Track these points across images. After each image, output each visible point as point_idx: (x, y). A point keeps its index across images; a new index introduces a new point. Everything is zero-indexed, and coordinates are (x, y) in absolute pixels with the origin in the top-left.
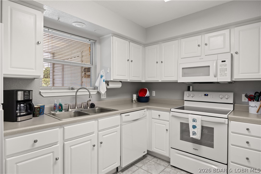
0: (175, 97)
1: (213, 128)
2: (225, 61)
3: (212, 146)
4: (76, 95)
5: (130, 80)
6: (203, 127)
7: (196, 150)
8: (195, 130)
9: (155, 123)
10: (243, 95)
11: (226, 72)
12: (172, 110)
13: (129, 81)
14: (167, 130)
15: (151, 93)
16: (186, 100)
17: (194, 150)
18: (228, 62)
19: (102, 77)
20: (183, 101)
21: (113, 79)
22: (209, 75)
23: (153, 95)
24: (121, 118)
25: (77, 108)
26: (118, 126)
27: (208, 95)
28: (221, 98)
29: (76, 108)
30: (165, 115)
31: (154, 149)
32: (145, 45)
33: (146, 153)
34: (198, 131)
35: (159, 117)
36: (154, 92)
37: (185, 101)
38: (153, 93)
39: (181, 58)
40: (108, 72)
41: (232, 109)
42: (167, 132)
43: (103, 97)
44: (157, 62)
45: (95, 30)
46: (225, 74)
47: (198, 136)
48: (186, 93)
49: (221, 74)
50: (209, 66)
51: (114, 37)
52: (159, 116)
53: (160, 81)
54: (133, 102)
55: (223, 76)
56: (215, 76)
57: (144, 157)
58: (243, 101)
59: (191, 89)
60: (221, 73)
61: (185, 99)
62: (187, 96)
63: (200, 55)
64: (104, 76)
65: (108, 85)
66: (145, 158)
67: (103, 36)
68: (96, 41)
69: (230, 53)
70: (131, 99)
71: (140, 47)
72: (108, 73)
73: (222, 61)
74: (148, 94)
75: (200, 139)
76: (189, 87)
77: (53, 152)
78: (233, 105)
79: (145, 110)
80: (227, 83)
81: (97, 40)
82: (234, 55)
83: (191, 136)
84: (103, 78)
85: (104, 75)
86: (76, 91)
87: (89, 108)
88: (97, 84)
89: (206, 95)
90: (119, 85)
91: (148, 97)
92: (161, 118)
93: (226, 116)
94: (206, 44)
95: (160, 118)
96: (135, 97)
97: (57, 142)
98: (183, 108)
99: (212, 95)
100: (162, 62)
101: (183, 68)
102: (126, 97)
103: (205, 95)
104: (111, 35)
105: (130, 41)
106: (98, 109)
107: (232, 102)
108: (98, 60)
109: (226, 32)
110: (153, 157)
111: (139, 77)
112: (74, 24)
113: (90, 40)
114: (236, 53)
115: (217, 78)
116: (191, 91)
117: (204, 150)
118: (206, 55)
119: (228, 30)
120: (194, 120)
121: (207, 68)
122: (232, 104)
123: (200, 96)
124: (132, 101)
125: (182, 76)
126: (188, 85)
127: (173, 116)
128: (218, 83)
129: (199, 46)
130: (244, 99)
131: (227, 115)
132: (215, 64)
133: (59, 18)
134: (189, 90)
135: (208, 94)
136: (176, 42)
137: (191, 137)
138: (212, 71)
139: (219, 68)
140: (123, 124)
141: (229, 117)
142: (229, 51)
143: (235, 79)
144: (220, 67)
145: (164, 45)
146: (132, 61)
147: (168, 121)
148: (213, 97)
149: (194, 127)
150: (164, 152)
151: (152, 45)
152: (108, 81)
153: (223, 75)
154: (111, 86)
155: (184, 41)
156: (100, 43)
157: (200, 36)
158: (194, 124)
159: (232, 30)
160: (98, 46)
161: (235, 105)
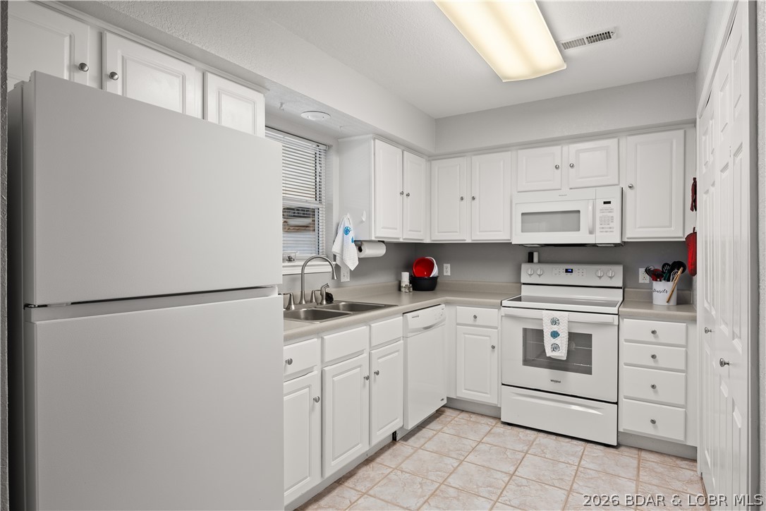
0: (501, 276)
1: (591, 335)
2: (609, 203)
3: (589, 371)
4: (302, 274)
5: (404, 237)
6: (571, 335)
7: (557, 382)
8: (557, 341)
9: (464, 334)
10: (642, 271)
11: (611, 225)
12: (505, 303)
13: (401, 240)
14: (493, 347)
15: (441, 270)
16: (524, 284)
17: (553, 383)
18: (616, 204)
19: (347, 231)
20: (519, 285)
21: (376, 237)
22: (579, 230)
23: (445, 274)
24: (406, 323)
25: (306, 302)
26: (397, 340)
27: (572, 272)
28: (600, 277)
29: (304, 303)
30: (489, 315)
31: (463, 393)
32: (431, 158)
33: (445, 402)
34: (563, 341)
35: (475, 321)
36: (449, 265)
37: (523, 286)
38: (445, 270)
39: (519, 192)
40: (364, 219)
41: (622, 299)
42: (493, 351)
43: (345, 278)
44: (462, 199)
45: (341, 127)
46: (610, 228)
47: (561, 354)
48: (526, 268)
49: (603, 228)
50: (579, 211)
51: (377, 141)
52: (475, 317)
53: (468, 241)
54: (403, 289)
55: (606, 232)
56: (591, 232)
57: (439, 413)
58: (641, 281)
59: (536, 259)
60: (602, 226)
61: (522, 281)
62: (527, 274)
63: (559, 187)
64: (352, 229)
65: (360, 250)
66: (441, 414)
67: (351, 136)
68: (329, 147)
69: (618, 187)
70: (396, 282)
71: (422, 162)
72: (362, 222)
73: (605, 203)
74: (435, 272)
75: (565, 359)
76: (530, 254)
77: (309, 386)
78: (621, 290)
79: (443, 306)
80: (612, 245)
81: (332, 146)
82: (627, 190)
83: (549, 353)
84: (351, 235)
85: (351, 227)
86: (302, 263)
87: (325, 302)
88: (336, 249)
89: (569, 272)
90: (381, 251)
91: (435, 279)
92: (479, 322)
93: (615, 310)
94: (572, 166)
95: (477, 323)
96: (405, 277)
97: (313, 367)
98: (519, 299)
99: (581, 271)
100: (474, 198)
101: (523, 214)
102: (385, 279)
103: (567, 271)
104: (371, 135)
105: (403, 148)
106: (344, 305)
107: (621, 285)
108: (334, 191)
109: (611, 143)
110: (458, 412)
111: (420, 232)
112: (304, 116)
113: (318, 144)
114: (630, 187)
115: (593, 235)
116: (535, 263)
117: (573, 381)
118: (571, 187)
119: (616, 140)
120: (554, 322)
121: (576, 215)
122: (621, 288)
123: (555, 274)
124: (400, 288)
125: (522, 231)
126: (529, 250)
127: (508, 316)
128: (594, 245)
129: (557, 167)
130: (644, 278)
131: (616, 308)
132: (590, 208)
133: (282, 104)
134: (530, 260)
135: (572, 270)
136: (507, 156)
137: (548, 355)
138: (585, 221)
139: (598, 215)
140: (409, 335)
141: (621, 311)
142: (616, 182)
143: (628, 238)
144: (601, 214)
145: (477, 160)
146: (408, 195)
147: (496, 328)
148: (583, 274)
149: (555, 334)
150: (486, 396)
151: (451, 158)
152: (361, 241)
153: (607, 230)
154: (369, 252)
155: (524, 154)
156: (339, 152)
157: (559, 147)
158: (555, 328)
159: (623, 141)
160: (334, 159)
161: (626, 289)
